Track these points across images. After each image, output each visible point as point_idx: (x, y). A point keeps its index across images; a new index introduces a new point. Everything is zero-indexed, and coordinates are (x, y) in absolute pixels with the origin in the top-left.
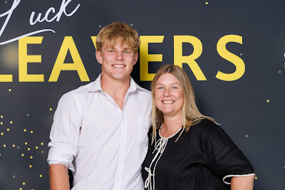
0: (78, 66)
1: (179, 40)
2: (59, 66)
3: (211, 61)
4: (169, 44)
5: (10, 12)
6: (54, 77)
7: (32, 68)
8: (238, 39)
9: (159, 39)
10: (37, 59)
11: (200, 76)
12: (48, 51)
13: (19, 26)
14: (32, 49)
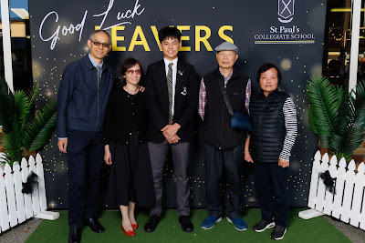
0: (144, 42)
1: (198, 29)
2: (134, 43)
3: (215, 40)
4: (193, 30)
5: (106, 13)
6: (131, 49)
7: (119, 44)
8: (230, 28)
9: (187, 28)
10: (122, 38)
11: (209, 48)
12: (127, 34)
13: (112, 20)
14: (119, 33)
